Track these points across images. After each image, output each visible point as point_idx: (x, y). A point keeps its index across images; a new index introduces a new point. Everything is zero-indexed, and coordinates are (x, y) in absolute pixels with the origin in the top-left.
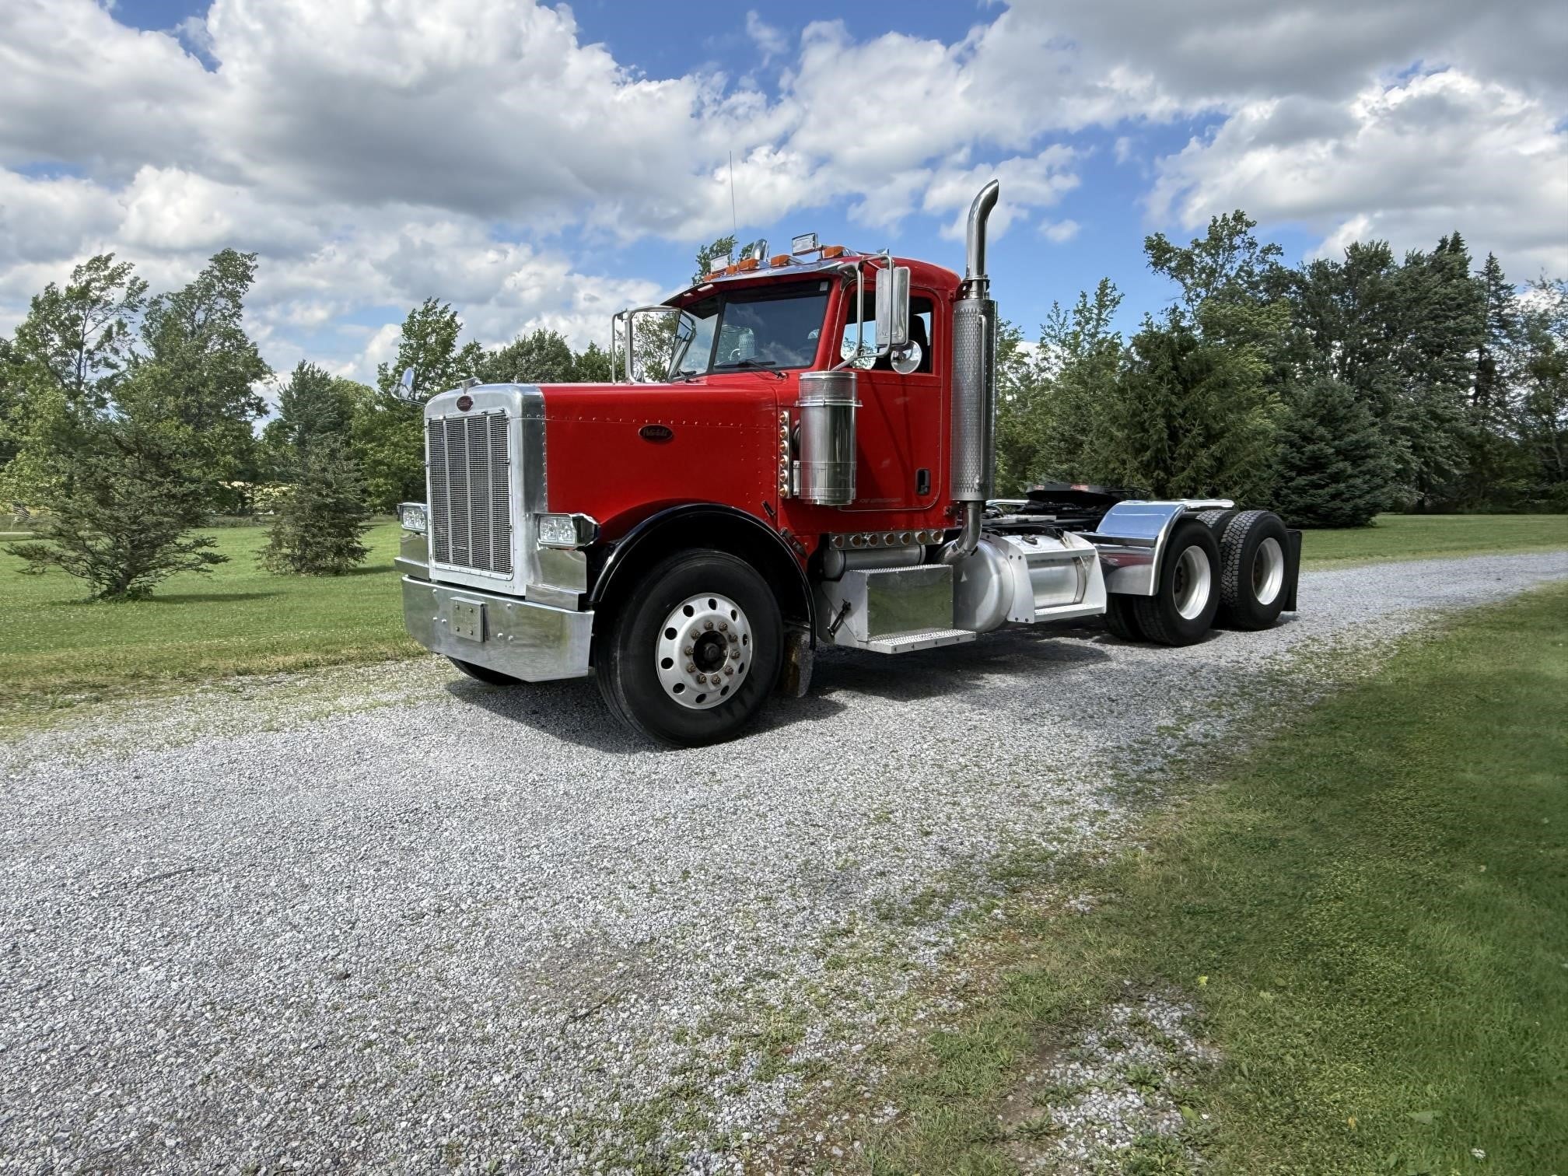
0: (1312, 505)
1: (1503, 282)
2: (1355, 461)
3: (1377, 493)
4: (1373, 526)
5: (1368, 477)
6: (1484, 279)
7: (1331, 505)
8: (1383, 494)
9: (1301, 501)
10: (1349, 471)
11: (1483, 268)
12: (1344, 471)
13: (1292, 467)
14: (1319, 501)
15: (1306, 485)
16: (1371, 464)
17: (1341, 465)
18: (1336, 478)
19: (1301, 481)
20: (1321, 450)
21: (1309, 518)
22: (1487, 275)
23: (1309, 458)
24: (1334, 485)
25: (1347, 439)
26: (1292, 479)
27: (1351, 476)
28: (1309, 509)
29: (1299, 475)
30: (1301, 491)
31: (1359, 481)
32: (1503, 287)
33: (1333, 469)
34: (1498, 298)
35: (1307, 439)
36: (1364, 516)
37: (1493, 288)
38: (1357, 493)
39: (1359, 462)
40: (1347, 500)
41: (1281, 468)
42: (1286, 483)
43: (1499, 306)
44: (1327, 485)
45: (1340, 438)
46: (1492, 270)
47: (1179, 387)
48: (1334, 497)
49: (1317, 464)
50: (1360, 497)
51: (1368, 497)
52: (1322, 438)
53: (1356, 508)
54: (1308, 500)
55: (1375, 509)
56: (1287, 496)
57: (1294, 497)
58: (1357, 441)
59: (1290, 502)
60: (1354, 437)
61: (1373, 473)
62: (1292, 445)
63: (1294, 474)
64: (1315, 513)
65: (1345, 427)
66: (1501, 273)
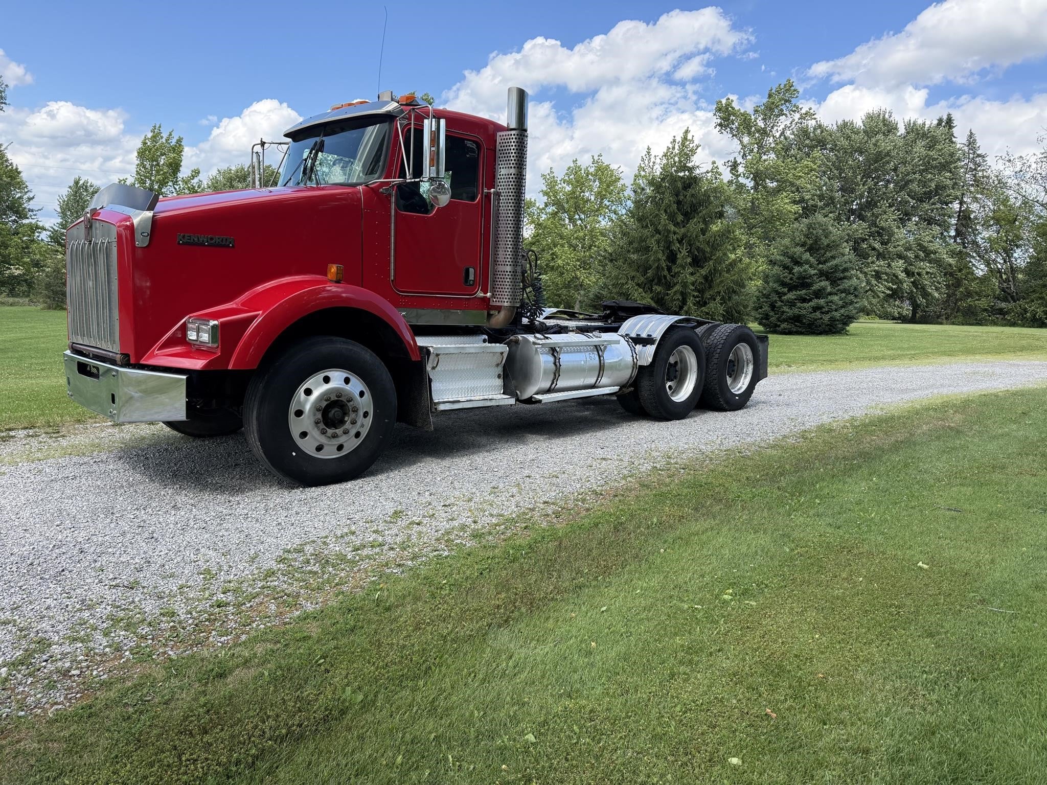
0: (800, 316)
1: (979, 152)
2: (834, 282)
3: (851, 307)
4: (847, 333)
5: (844, 295)
6: (966, 149)
7: (813, 316)
8: (855, 308)
9: (789, 312)
10: (829, 289)
11: (965, 141)
12: (824, 289)
13: (783, 284)
14: (803, 312)
15: (795, 299)
16: (846, 284)
17: (823, 284)
18: (818, 294)
19: (791, 296)
20: (805, 271)
21: (796, 326)
22: (968, 146)
23: (798, 278)
24: (816, 301)
25: (829, 264)
26: (785, 294)
27: (830, 294)
28: (797, 319)
29: (790, 290)
30: (792, 304)
31: (835, 298)
32: (979, 156)
33: (815, 287)
34: (975, 164)
35: (797, 263)
36: (840, 326)
37: (971, 156)
38: (834, 307)
39: (839, 282)
40: (827, 313)
41: (775, 285)
42: (780, 297)
43: (975, 169)
44: (810, 300)
45: (825, 262)
46: (971, 142)
47: (680, 218)
48: (816, 309)
49: (803, 282)
50: (836, 310)
51: (842, 311)
52: (807, 262)
53: (833, 319)
54: (796, 311)
55: (848, 319)
56: (780, 307)
57: (785, 309)
58: (836, 265)
59: (783, 312)
60: (834, 262)
61: (846, 291)
62: (785, 267)
63: (786, 290)
64: (800, 322)
65: (828, 254)
66: (978, 145)
